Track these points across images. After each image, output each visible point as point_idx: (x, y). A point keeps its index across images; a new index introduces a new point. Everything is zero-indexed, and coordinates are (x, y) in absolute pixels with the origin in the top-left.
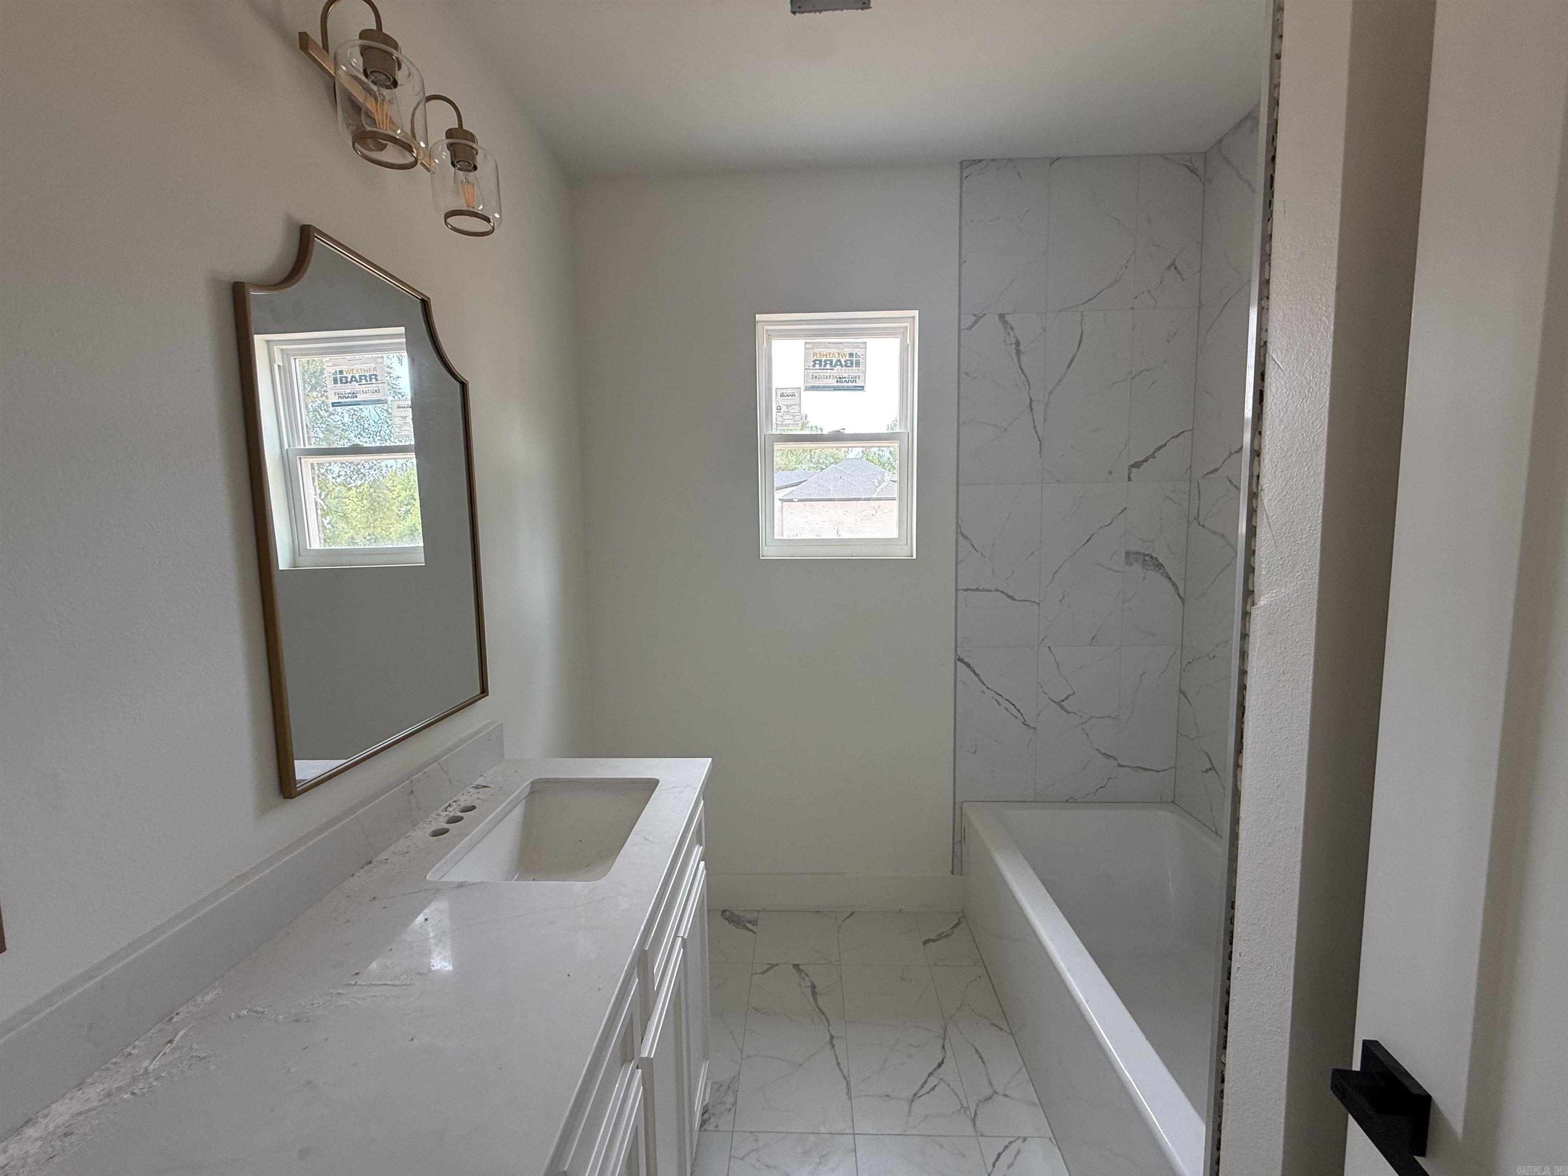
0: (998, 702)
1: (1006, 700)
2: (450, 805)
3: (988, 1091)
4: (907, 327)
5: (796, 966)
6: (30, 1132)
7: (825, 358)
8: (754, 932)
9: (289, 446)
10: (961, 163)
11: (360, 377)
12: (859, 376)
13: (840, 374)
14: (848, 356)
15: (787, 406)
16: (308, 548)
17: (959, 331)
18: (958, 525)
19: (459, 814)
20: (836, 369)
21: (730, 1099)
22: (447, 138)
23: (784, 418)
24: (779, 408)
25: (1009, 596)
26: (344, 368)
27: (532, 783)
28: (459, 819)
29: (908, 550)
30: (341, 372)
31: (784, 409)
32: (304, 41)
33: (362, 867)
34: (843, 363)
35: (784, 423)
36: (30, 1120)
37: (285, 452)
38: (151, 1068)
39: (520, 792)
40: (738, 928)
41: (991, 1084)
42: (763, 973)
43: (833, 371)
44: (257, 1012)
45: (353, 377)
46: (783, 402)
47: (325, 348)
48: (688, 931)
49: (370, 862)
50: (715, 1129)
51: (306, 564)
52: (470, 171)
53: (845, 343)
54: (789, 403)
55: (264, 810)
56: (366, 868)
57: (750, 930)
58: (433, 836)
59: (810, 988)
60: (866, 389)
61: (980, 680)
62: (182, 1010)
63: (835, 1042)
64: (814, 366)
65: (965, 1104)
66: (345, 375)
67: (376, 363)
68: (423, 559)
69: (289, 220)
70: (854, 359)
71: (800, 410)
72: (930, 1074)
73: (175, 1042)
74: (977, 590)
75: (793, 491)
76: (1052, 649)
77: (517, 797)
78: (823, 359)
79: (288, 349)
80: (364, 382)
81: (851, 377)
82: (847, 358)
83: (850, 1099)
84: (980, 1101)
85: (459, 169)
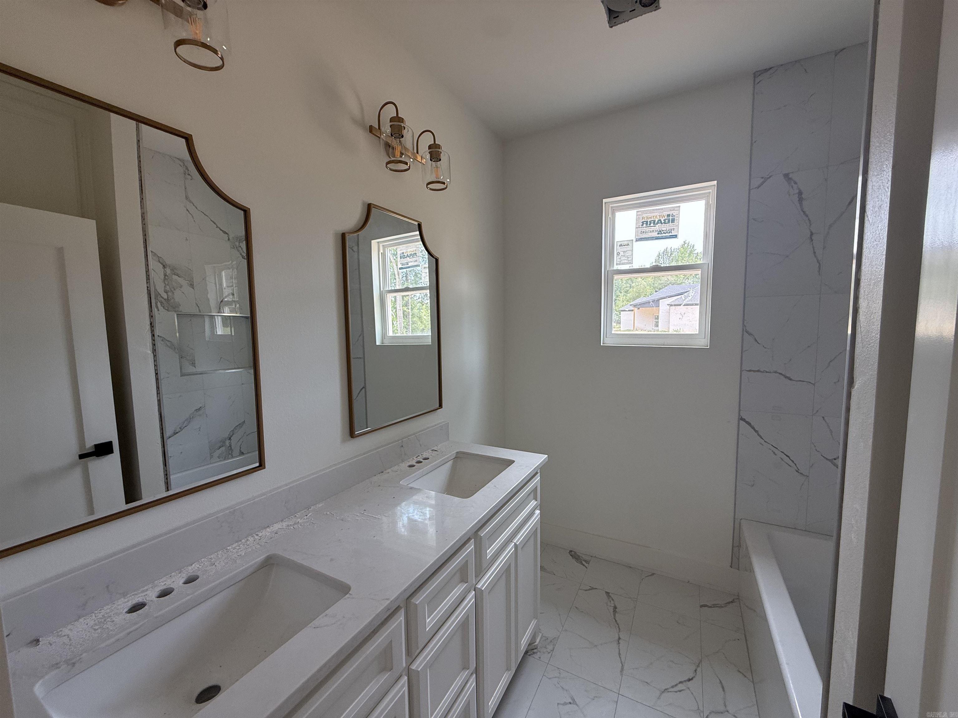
0: (774, 453)
1: (782, 452)
2: (419, 456)
3: (722, 708)
4: (710, 192)
5: (607, 593)
6: (268, 529)
7: (650, 220)
8: (586, 567)
9: (383, 289)
10: (754, 74)
11: (410, 254)
12: (674, 229)
13: (660, 229)
14: (666, 217)
15: (624, 252)
16: (388, 335)
17: (750, 190)
18: (744, 325)
19: (421, 460)
20: (657, 226)
21: (550, 647)
22: (429, 149)
23: (621, 259)
24: (618, 253)
25: (786, 377)
26: (404, 251)
27: (457, 453)
28: (421, 462)
29: (704, 342)
30: (403, 253)
31: (622, 253)
32: (371, 129)
33: (379, 474)
34: (663, 222)
35: (621, 262)
36: (269, 526)
37: (381, 292)
38: (300, 522)
39: (450, 456)
40: (578, 563)
41: (725, 706)
42: (586, 590)
43: (655, 227)
44: (332, 514)
45: (407, 255)
46: (620, 250)
47: (397, 243)
48: (520, 541)
49: (383, 472)
50: (539, 659)
51: (387, 343)
52: (438, 161)
53: (664, 208)
54: (625, 250)
55: (344, 441)
56: (381, 474)
57: (584, 565)
58: (409, 467)
59: (613, 608)
60: (679, 236)
61: (758, 435)
62: (312, 507)
63: (620, 641)
64: (642, 225)
65: (701, 708)
66: (404, 254)
67: (416, 247)
68: (430, 342)
69: (364, 203)
70: (671, 218)
71: (632, 254)
72: (681, 682)
73: (308, 516)
74: (758, 371)
75: (678, 299)
76: (826, 418)
77: (448, 458)
78: (649, 220)
79: (385, 245)
80: (411, 257)
81: (668, 229)
82: (666, 218)
83: (622, 675)
84: (713, 712)
85: (434, 161)
